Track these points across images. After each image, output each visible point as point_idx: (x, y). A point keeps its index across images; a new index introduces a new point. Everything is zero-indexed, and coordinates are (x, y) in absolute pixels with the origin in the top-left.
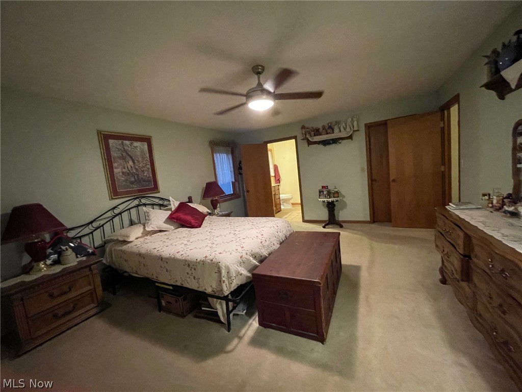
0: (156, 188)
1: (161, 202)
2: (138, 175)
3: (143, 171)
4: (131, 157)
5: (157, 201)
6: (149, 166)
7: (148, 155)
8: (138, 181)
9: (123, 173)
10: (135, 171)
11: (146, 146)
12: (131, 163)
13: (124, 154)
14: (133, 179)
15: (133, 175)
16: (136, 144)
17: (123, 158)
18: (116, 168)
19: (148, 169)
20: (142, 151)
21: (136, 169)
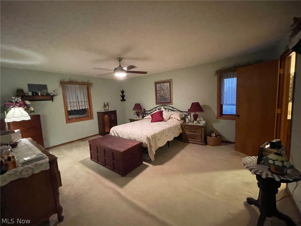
0: (170, 102)
1: (172, 109)
2: (164, 97)
3: (166, 95)
4: (163, 90)
5: (170, 108)
6: (169, 93)
7: (169, 88)
8: (165, 99)
9: (160, 96)
10: (163, 95)
11: (169, 84)
12: (162, 92)
13: (161, 89)
14: (162, 98)
15: (162, 96)
16: (165, 84)
17: (160, 90)
18: (158, 94)
19: (169, 94)
20: (167, 87)
21: (164, 94)
